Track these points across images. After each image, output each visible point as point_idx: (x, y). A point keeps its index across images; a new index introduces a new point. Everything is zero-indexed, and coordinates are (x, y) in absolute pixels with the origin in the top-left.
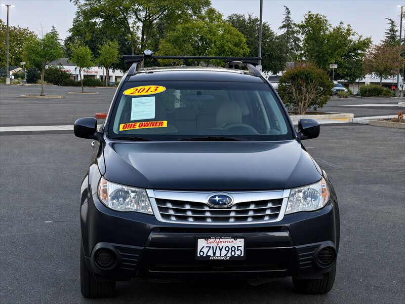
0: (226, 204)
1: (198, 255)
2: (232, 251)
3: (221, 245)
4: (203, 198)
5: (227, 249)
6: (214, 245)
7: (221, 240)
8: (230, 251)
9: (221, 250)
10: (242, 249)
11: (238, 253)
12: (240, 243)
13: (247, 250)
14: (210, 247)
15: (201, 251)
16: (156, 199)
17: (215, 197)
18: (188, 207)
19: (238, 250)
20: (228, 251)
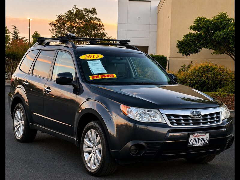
0: (199, 116)
1: (189, 144)
2: (204, 140)
3: (199, 137)
4: (188, 113)
5: (202, 140)
6: (196, 138)
7: (200, 135)
8: (203, 140)
9: (199, 140)
10: (208, 139)
11: (206, 141)
12: (208, 135)
13: (210, 139)
14: (194, 139)
15: (190, 142)
16: (166, 114)
17: (193, 112)
18: (182, 118)
19: (206, 140)
20: (202, 141)
